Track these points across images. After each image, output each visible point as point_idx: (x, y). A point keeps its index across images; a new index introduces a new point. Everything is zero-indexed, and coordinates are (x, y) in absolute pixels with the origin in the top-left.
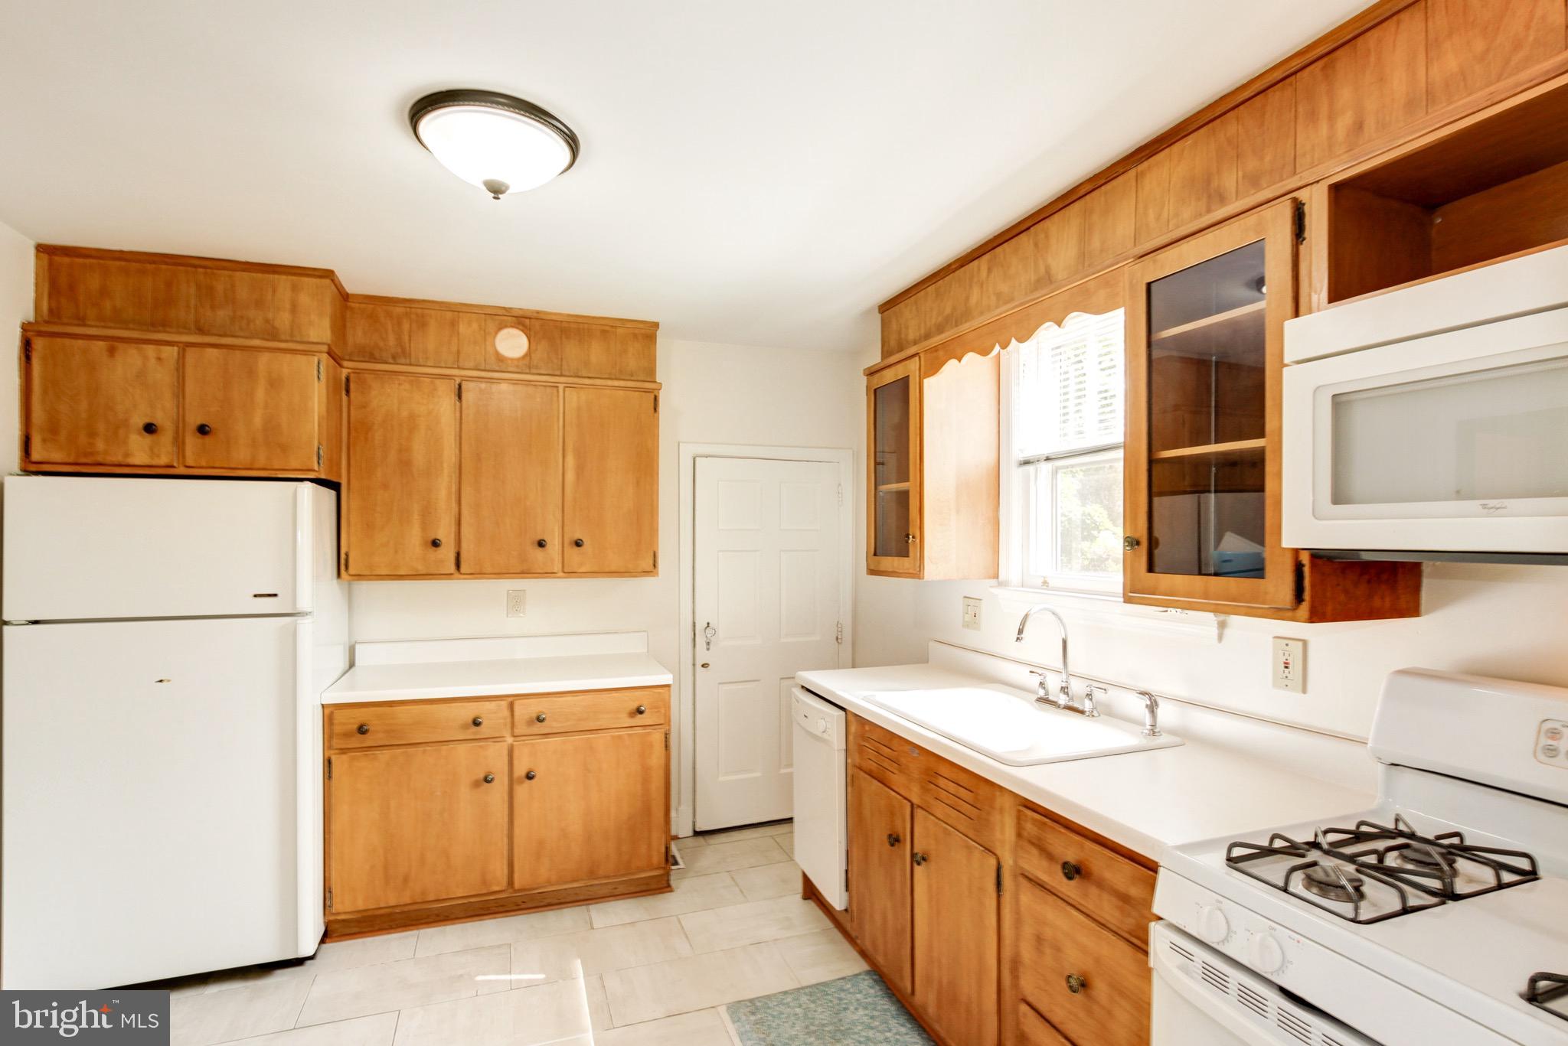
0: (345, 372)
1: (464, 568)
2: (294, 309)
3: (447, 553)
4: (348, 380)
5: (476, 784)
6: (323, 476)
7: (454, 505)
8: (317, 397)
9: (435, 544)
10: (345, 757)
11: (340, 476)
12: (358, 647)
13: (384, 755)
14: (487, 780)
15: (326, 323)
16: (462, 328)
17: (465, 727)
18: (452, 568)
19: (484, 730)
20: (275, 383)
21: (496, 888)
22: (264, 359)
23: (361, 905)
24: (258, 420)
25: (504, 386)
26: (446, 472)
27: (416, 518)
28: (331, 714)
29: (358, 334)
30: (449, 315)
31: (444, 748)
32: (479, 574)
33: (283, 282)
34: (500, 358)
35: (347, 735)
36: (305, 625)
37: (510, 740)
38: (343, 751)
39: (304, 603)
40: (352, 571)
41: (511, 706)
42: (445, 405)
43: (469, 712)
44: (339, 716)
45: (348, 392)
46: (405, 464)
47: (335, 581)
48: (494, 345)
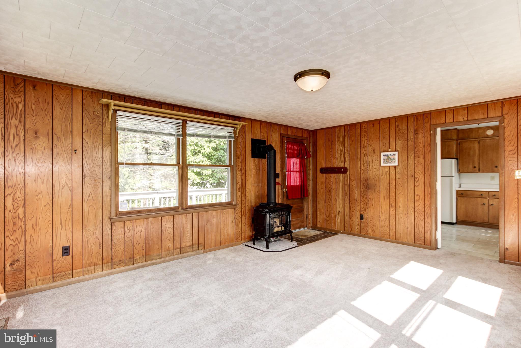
0: (459, 142)
1: (480, 171)
2: (451, 135)
3: (477, 169)
4: (459, 143)
5: (482, 205)
6: (456, 158)
7: (478, 161)
8: (455, 147)
9: (475, 167)
10: (459, 198)
11: (458, 157)
12: (461, 184)
13: (466, 198)
14: (484, 204)
15: (456, 136)
16: (480, 131)
17: (480, 195)
18: (478, 171)
19: (483, 196)
20: (449, 146)
21: (485, 222)
22: (447, 143)
23: (462, 219)
24: (446, 151)
25: (488, 140)
26: (477, 155)
27: (471, 163)
28: (457, 191)
29: (461, 136)
30: (477, 130)
31: (476, 199)
32: (483, 172)
33: (449, 131)
34: (487, 135)
35: (460, 195)
36: (453, 178)
37: (488, 198)
38: (459, 197)
39: (453, 175)
40: (460, 172)
41: (489, 193)
42: (476, 145)
43: (481, 193)
44: (459, 192)
45: (459, 145)
46: (469, 155)
47: (457, 174)
48: (486, 133)
